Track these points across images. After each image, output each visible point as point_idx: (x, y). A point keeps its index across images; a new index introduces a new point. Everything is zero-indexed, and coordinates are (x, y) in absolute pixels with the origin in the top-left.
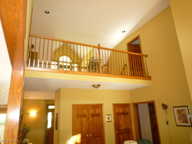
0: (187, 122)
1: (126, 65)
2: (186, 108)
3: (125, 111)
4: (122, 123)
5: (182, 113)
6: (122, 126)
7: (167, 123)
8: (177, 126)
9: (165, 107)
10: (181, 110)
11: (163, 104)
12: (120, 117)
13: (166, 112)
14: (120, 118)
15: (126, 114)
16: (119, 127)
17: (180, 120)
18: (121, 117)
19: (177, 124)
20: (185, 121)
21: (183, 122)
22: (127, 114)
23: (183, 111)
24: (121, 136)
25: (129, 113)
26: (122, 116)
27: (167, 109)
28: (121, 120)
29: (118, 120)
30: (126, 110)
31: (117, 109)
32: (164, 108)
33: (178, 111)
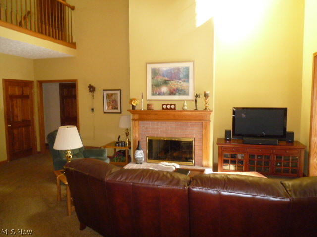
0: (117, 108)
1: (29, 13)
2: (119, 92)
3: (24, 93)
4: (18, 111)
5: (113, 97)
6: (17, 117)
7: (92, 110)
8: (104, 113)
9: (92, 89)
10: (112, 95)
11: (90, 85)
12: (15, 101)
13: (93, 96)
14: (15, 104)
15: (25, 97)
16: (13, 117)
17: (109, 107)
18: (17, 102)
19: (105, 111)
20: (114, 107)
21: (113, 108)
22: (27, 97)
23: (114, 96)
24: (16, 132)
25: (30, 97)
26: (19, 101)
27: (94, 92)
28: (17, 107)
29: (13, 106)
30: (27, 91)
31: (10, 89)
32: (90, 91)
33: (108, 95)
